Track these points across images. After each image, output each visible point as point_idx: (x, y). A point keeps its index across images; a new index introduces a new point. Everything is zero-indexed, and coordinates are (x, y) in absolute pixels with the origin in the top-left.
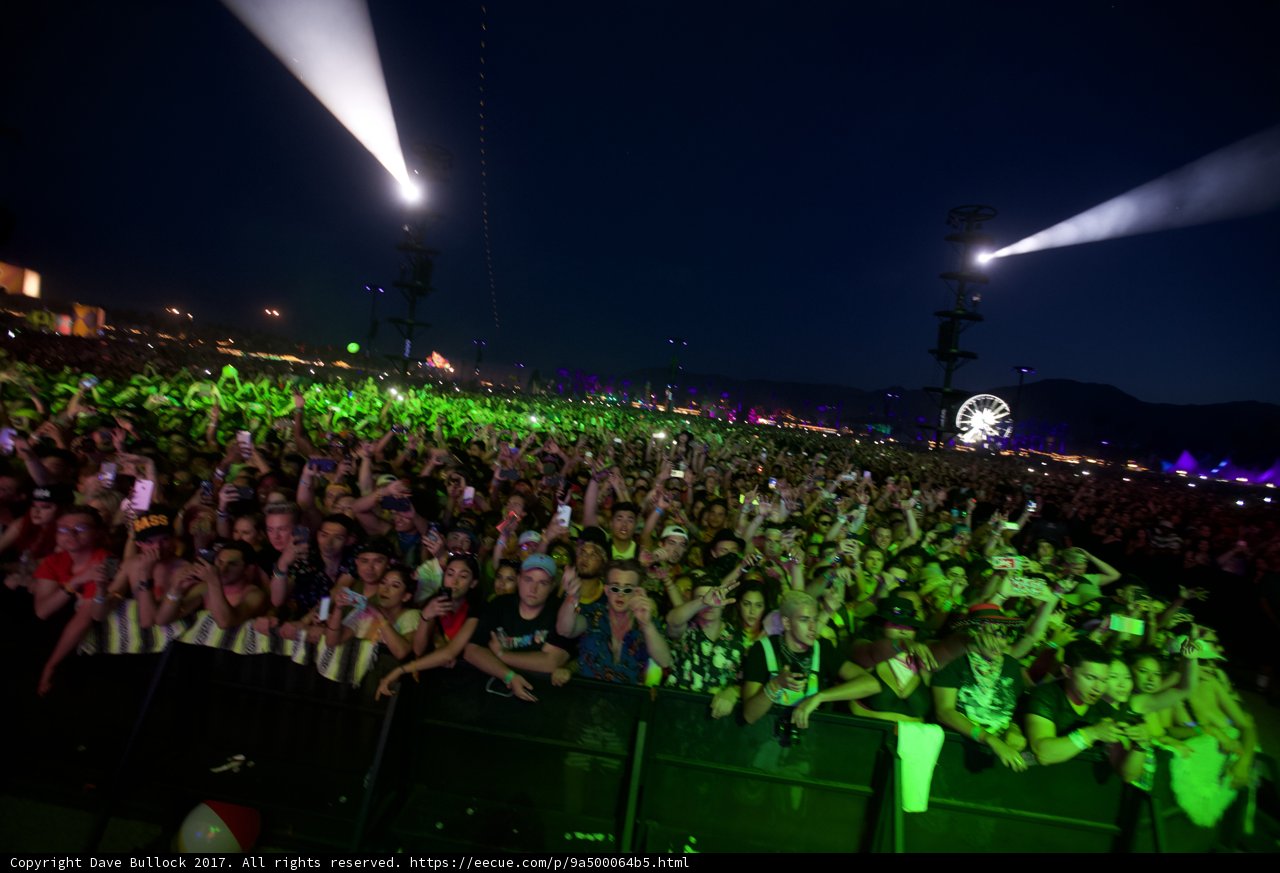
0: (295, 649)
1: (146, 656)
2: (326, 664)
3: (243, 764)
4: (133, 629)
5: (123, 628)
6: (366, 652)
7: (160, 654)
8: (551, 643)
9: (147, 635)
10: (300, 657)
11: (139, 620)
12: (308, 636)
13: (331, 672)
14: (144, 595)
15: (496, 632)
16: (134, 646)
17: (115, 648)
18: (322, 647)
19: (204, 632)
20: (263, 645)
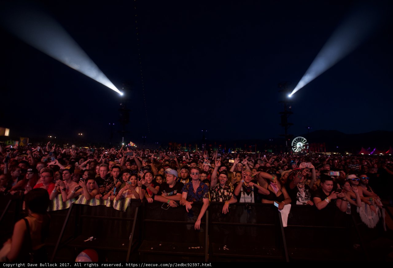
0: (107, 203)
1: (64, 210)
2: (116, 206)
3: (93, 239)
4: (60, 203)
5: (57, 203)
6: (128, 201)
7: (68, 209)
8: (178, 193)
9: (64, 204)
10: (108, 205)
11: (62, 200)
12: (111, 198)
13: (118, 208)
14: (63, 193)
15: (163, 192)
16: (60, 208)
17: (55, 209)
18: (115, 201)
19: (81, 200)
20: (98, 203)
